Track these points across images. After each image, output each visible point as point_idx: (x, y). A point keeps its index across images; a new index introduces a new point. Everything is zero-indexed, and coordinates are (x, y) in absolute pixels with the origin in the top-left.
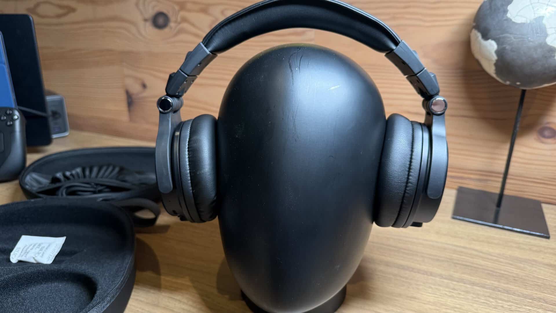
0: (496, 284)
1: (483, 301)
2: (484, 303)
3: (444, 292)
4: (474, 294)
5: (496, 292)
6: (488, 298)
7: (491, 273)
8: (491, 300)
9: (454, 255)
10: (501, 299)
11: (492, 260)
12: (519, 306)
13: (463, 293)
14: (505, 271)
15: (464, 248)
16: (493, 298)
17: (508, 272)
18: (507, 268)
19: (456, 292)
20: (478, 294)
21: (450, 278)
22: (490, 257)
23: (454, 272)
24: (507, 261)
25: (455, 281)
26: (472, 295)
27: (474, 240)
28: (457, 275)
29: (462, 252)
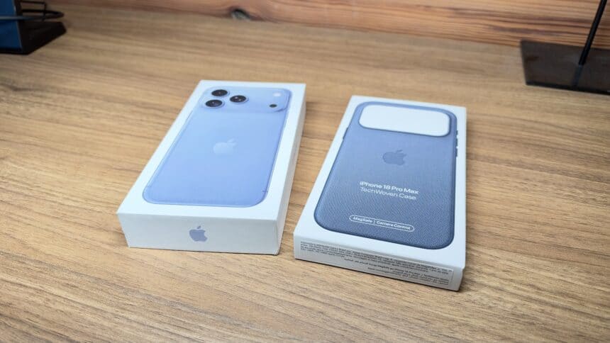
0: (583, 168)
1: (567, 194)
2: (569, 196)
3: (515, 184)
4: (554, 184)
5: (585, 180)
6: (574, 189)
8: (578, 191)
9: (523, 133)
10: (591, 190)
11: (573, 136)
13: (539, 184)
14: (593, 151)
15: (536, 122)
16: (580, 189)
17: (597, 151)
18: (596, 146)
19: (531, 182)
20: (560, 185)
21: (521, 165)
22: (571, 133)
23: (525, 155)
24: (594, 137)
25: (527, 168)
26: (552, 186)
27: (548, 112)
28: (528, 160)
29: (532, 128)
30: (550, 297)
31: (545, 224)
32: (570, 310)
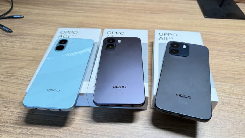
0: (229, 49)
2: (226, 59)
4: (221, 55)
5: (230, 53)
7: (225, 43)
8: (229, 57)
12: (241, 58)
17: (232, 42)
22: (222, 35)
24: (230, 36)
26: (220, 56)
27: (213, 27)
29: (209, 34)
30: (228, 95)
31: (221, 70)
32: (235, 98)
